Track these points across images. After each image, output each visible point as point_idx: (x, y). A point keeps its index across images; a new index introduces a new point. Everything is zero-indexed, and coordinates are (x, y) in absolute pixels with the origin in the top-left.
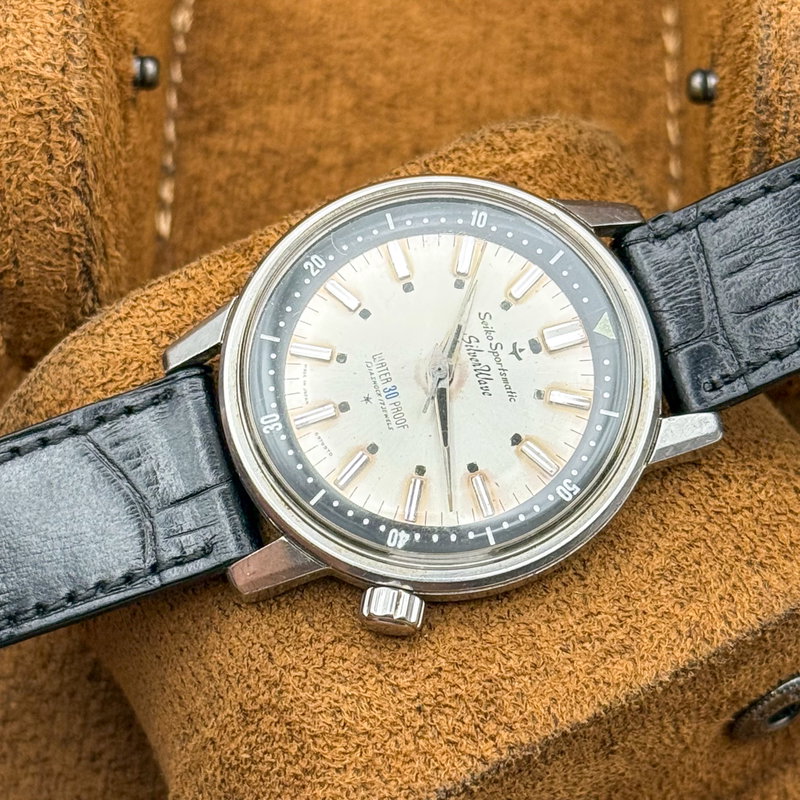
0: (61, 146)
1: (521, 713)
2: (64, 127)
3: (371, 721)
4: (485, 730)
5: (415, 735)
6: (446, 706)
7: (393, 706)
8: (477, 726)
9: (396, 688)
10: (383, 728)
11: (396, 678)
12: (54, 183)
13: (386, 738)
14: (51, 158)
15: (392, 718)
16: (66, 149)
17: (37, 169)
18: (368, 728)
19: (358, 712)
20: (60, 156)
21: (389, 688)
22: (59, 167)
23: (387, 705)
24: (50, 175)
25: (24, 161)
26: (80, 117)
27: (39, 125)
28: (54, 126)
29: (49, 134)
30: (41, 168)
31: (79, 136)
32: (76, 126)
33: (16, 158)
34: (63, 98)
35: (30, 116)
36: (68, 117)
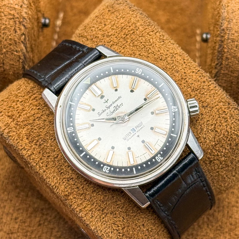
0: (19, 29)
2: (20, 22)
12: (16, 39)
14: (16, 32)
17: (12, 35)
20: (19, 32)
22: (18, 35)
24: (15, 37)
25: (8, 32)
26: (25, 20)
27: (13, 22)
28: (17, 22)
29: (16, 25)
30: (13, 35)
31: (24, 26)
32: (24, 23)
33: (6, 31)
34: (21, 15)
35: (11, 19)
36: (21, 20)
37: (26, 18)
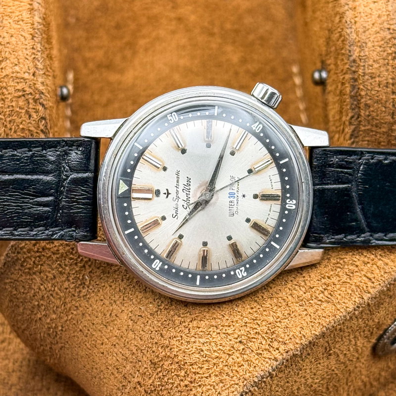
0: (34, 110)
1: (288, 336)
2: (35, 101)
3: (218, 351)
4: (273, 346)
5: (241, 354)
6: (252, 338)
7: (227, 343)
8: (269, 345)
9: (227, 335)
10: (225, 353)
11: (226, 330)
12: (32, 128)
13: (227, 358)
14: (30, 116)
15: (228, 348)
16: (37, 112)
17: (24, 123)
18: (218, 355)
19: (211, 349)
20: (34, 115)
21: (224, 335)
22: (34, 120)
23: (224, 343)
24: (30, 125)
25: (18, 119)
26: (43, 96)
27: (23, 101)
28: (31, 101)
29: (29, 105)
30: (26, 121)
31: (43, 105)
32: (41, 100)
33: (13, 118)
34: (35, 88)
35: (20, 97)
36: (37, 96)
37: (44, 91)
